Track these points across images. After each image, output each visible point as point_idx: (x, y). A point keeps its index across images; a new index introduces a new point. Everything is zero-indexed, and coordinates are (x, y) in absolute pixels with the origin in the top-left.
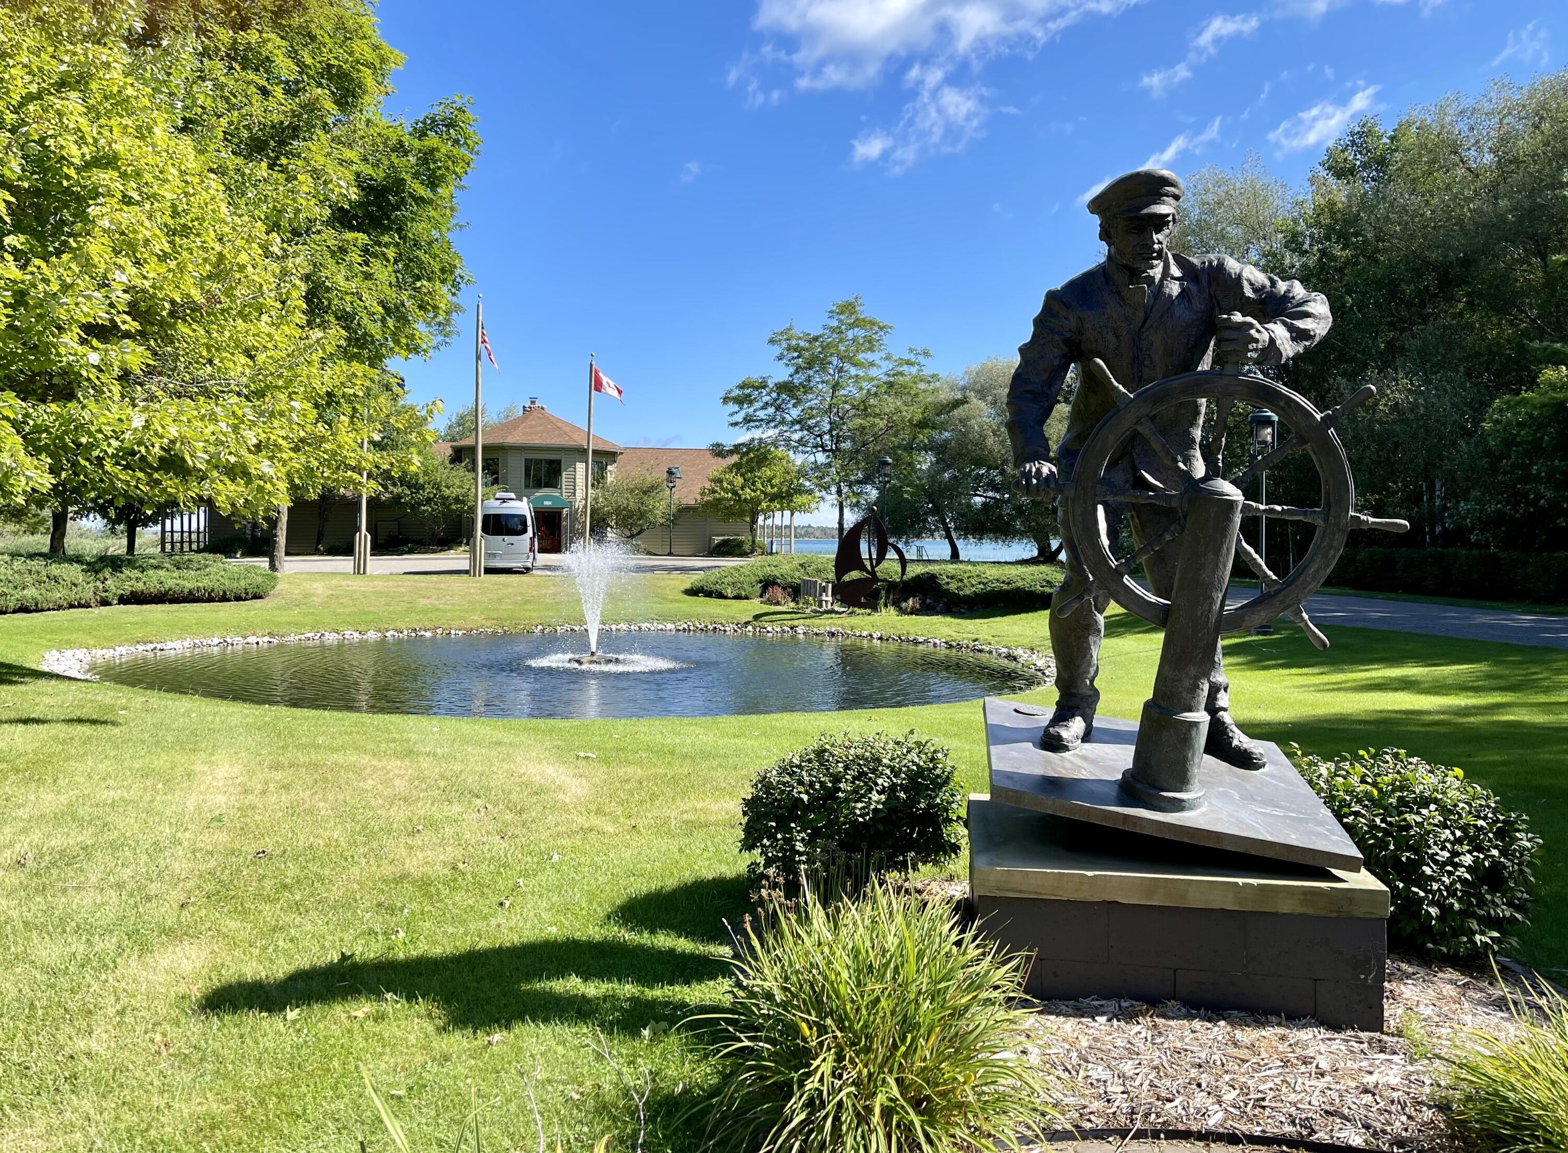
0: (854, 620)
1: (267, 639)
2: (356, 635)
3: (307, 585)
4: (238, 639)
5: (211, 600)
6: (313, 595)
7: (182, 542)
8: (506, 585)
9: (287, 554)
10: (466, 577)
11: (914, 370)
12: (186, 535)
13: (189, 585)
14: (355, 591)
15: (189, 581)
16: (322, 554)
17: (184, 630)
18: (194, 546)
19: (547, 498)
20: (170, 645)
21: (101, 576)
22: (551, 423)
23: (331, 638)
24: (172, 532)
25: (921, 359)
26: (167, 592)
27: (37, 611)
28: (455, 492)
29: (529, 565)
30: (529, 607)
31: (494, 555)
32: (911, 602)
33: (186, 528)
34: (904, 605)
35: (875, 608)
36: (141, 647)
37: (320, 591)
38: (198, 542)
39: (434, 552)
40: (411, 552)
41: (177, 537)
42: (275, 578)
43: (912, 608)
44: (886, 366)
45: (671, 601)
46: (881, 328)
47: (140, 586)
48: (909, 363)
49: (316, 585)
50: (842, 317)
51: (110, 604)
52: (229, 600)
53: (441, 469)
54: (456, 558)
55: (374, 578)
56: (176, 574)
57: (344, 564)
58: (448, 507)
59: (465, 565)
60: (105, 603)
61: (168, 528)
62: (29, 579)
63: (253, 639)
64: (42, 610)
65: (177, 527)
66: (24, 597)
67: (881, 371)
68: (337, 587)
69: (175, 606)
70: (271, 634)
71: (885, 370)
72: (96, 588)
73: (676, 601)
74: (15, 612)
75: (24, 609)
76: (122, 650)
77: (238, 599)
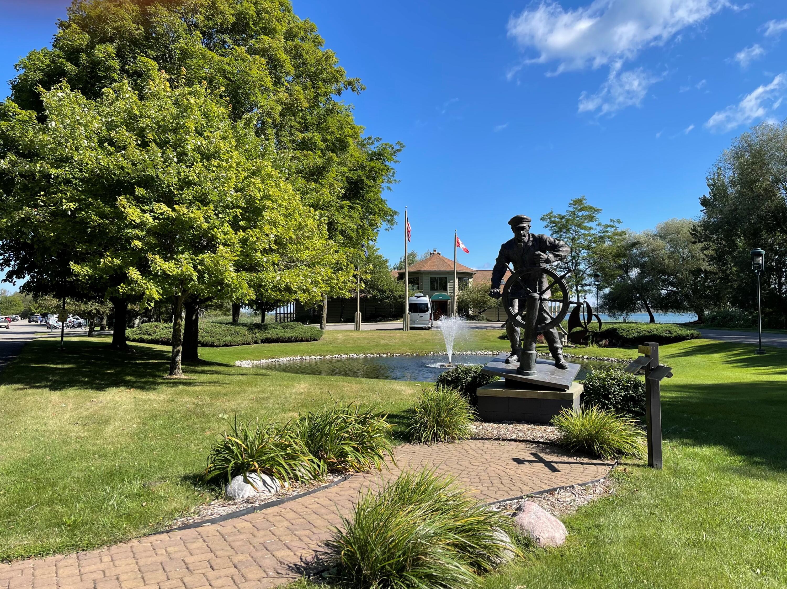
0: (576, 350)
1: (319, 357)
2: (355, 356)
3: (335, 335)
4: (307, 357)
5: (296, 341)
6: (337, 339)
7: (284, 318)
8: (418, 335)
9: (327, 322)
10: (402, 331)
11: (612, 229)
12: (286, 315)
13: (288, 335)
14: (355, 338)
15: (288, 333)
16: (343, 322)
17: (286, 354)
18: (289, 320)
19: (440, 295)
20: (281, 359)
21: (254, 331)
22: (443, 261)
23: (345, 357)
24: (280, 313)
25: (616, 224)
26: (279, 338)
27: (231, 346)
28: (399, 293)
29: (430, 326)
30: (428, 344)
31: (414, 322)
32: (604, 341)
33: (286, 312)
34: (601, 343)
35: (586, 344)
36: (270, 360)
37: (340, 337)
38: (291, 318)
39: (391, 321)
40: (380, 321)
41: (282, 316)
42: (322, 332)
43: (605, 344)
44: (599, 228)
45: (492, 342)
46: (596, 211)
47: (269, 336)
48: (610, 226)
49: (339, 335)
50: (575, 206)
51: (258, 343)
52: (304, 341)
53: (393, 283)
54: (398, 324)
55: (363, 332)
56: (283, 331)
57: (350, 326)
58: (396, 301)
59: (401, 326)
60: (256, 342)
61: (278, 312)
62: (228, 333)
63: (313, 357)
64: (233, 346)
65: (282, 312)
66: (226, 340)
67: (596, 231)
68: (347, 336)
69: (283, 344)
70: (320, 355)
71: (598, 230)
72: (253, 336)
73: (494, 341)
74: (223, 346)
75: (226, 345)
76: (263, 361)
77: (307, 341)
